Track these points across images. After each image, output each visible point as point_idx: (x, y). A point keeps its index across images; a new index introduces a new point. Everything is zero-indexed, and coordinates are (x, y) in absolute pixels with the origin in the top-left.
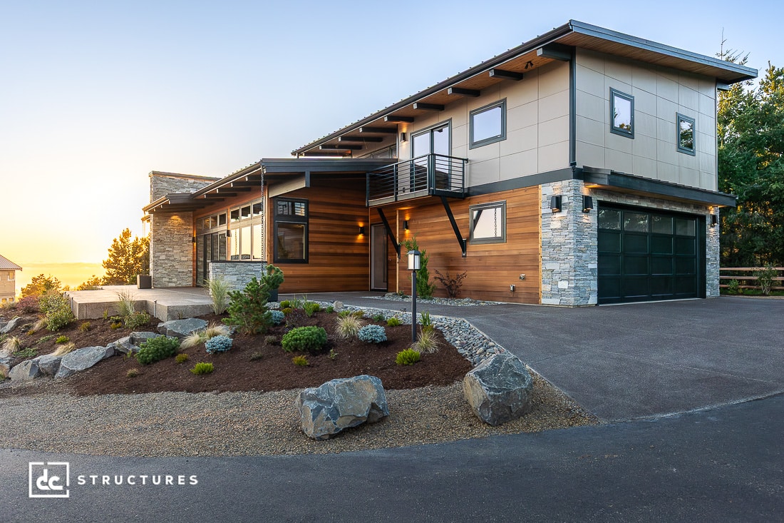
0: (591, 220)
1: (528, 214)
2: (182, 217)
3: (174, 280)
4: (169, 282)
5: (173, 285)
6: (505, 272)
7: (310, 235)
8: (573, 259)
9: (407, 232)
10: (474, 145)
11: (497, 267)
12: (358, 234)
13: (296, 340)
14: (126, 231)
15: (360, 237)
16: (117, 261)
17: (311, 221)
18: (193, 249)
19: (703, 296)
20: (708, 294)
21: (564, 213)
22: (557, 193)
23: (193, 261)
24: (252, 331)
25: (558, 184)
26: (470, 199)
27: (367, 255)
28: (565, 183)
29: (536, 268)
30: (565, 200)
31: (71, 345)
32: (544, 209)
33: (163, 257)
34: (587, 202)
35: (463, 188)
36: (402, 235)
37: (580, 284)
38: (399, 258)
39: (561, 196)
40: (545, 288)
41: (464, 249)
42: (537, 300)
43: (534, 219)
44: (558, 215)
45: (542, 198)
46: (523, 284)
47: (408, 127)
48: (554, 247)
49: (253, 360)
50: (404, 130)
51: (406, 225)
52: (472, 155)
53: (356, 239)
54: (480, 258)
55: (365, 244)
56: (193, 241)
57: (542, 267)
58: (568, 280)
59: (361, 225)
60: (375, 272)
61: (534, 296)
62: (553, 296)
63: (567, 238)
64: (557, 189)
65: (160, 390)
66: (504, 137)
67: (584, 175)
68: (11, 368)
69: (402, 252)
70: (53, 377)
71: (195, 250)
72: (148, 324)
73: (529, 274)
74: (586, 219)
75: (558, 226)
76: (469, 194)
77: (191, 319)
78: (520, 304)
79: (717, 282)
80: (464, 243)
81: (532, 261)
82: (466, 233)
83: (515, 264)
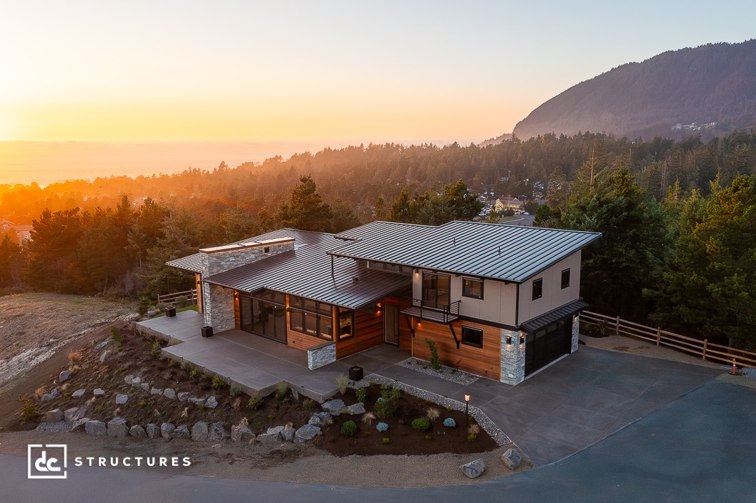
0: (522, 346)
1: (496, 340)
4: (221, 328)
6: (481, 362)
7: (355, 320)
8: (515, 366)
9: (419, 324)
11: (477, 359)
12: (377, 311)
15: (379, 312)
19: (570, 353)
20: (572, 351)
21: (512, 345)
22: (509, 335)
25: (510, 332)
26: (462, 321)
27: (382, 322)
28: (513, 331)
29: (499, 365)
30: (512, 340)
32: (503, 340)
33: (217, 311)
34: (522, 341)
37: (518, 375)
38: (414, 337)
39: (511, 337)
40: (502, 375)
41: (458, 345)
42: (499, 379)
43: (498, 343)
44: (509, 345)
45: (502, 334)
46: (491, 370)
48: (507, 359)
49: (404, 435)
52: (464, 300)
53: (376, 314)
54: (468, 352)
55: (381, 316)
57: (501, 366)
58: (513, 374)
59: (380, 306)
60: (388, 332)
61: (498, 378)
62: (506, 379)
63: (514, 356)
64: (509, 333)
65: (378, 454)
66: (482, 298)
67: (522, 328)
68: (257, 436)
69: (416, 334)
70: (292, 442)
71: (238, 304)
72: (317, 407)
73: (494, 367)
74: (521, 346)
75: (509, 350)
76: (461, 318)
77: (334, 400)
78: (490, 379)
79: (577, 343)
80: (458, 343)
81: (497, 362)
82: (459, 337)
83: (487, 360)
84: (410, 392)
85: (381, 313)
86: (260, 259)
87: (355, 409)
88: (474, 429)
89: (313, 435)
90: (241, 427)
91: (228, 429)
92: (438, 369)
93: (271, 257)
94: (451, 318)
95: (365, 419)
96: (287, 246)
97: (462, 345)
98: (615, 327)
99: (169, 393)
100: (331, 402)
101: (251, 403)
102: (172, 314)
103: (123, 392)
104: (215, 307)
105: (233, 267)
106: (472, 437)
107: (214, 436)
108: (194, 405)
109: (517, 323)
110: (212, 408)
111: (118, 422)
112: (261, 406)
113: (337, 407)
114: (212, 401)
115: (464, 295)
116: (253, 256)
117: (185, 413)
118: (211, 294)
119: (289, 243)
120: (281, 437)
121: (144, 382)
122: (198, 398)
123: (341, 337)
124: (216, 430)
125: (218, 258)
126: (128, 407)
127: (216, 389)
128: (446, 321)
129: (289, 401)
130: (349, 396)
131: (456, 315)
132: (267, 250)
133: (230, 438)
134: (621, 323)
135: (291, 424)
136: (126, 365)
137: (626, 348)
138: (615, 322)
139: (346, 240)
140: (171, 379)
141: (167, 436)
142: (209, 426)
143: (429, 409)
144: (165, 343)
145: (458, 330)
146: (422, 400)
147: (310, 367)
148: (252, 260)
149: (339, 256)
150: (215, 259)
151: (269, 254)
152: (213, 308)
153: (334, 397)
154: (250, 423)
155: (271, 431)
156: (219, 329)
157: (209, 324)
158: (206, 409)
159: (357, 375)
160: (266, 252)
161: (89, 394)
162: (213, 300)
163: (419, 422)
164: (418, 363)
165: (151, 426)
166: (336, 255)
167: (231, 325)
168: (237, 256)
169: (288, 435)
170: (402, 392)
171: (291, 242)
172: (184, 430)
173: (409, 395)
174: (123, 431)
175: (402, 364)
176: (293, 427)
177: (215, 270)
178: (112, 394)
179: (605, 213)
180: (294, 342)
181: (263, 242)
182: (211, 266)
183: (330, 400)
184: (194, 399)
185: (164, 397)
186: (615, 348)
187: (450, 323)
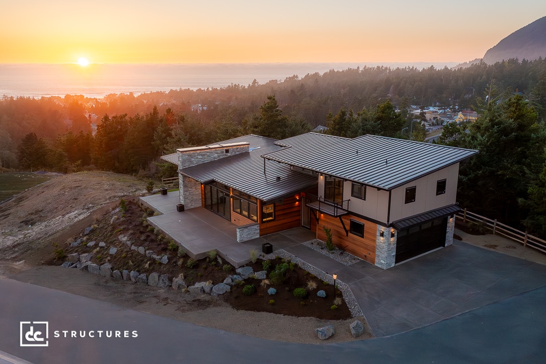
1: (374, 233)
3: (194, 204)
4: (191, 206)
5: (193, 207)
6: (362, 249)
8: (386, 254)
9: (322, 215)
11: (360, 246)
15: (297, 203)
18: (201, 188)
19: (444, 246)
20: (446, 245)
21: (385, 238)
22: (382, 230)
23: (201, 194)
25: (383, 227)
26: (350, 216)
27: (300, 211)
28: (385, 227)
29: (374, 252)
30: (385, 234)
32: (378, 234)
33: (188, 194)
34: (393, 235)
36: (320, 215)
37: (388, 262)
38: (318, 224)
39: (384, 232)
40: (377, 260)
43: (375, 235)
44: (382, 238)
45: (378, 229)
46: (369, 256)
48: (380, 248)
49: (286, 299)
52: (352, 199)
53: (295, 205)
55: (299, 206)
56: (201, 184)
57: (376, 253)
58: (384, 261)
59: (298, 198)
60: (304, 219)
61: (373, 262)
62: (379, 264)
63: (385, 246)
64: (382, 229)
65: (263, 311)
66: (365, 199)
67: (392, 225)
68: (188, 287)
69: (319, 222)
70: (210, 295)
71: (203, 189)
72: (233, 270)
73: (371, 253)
74: (392, 239)
75: (382, 241)
76: (350, 213)
77: (246, 267)
78: (367, 262)
79: (451, 239)
80: (347, 232)
81: (373, 249)
82: (348, 228)
83: (367, 247)
84: (303, 267)
85: (299, 204)
86: (221, 157)
87: (260, 275)
88: (338, 301)
89: (224, 292)
90: (179, 279)
91: (171, 280)
92: (332, 250)
93: (230, 157)
94: (340, 212)
95: (262, 284)
96: (243, 148)
97: (350, 234)
98: (492, 227)
99: (141, 250)
100: (243, 268)
101: (189, 262)
102: (164, 193)
103: (116, 246)
104: (187, 191)
105: (201, 163)
106: (333, 307)
107: (161, 284)
108: (154, 260)
109: (388, 221)
110: (164, 264)
111: (108, 266)
112: (196, 265)
113: (248, 272)
114: (165, 259)
115: (352, 195)
116: (216, 155)
117: (147, 266)
118: (183, 182)
119: (245, 146)
120: (203, 290)
121: (129, 241)
122: (157, 255)
123: (264, 220)
124: (163, 280)
125: (188, 156)
126: (115, 257)
127: (171, 250)
128: (336, 215)
129: (215, 264)
130: (257, 265)
131: (346, 211)
132: (227, 151)
133: (171, 286)
134: (497, 225)
135: (211, 282)
136: (122, 227)
137: (494, 246)
138: (493, 223)
139: (281, 146)
140: (145, 240)
141: (133, 280)
142: (159, 276)
143: (309, 281)
144: (151, 213)
145: (347, 222)
146: (309, 274)
147: (238, 240)
148: (215, 158)
149: (269, 159)
150: (187, 156)
151: (229, 154)
152: (185, 191)
153: (247, 265)
154: (185, 277)
155: (198, 285)
156: (189, 206)
157: (182, 202)
158: (161, 264)
159: (268, 250)
160: (226, 152)
161: (96, 245)
162: (185, 186)
163: (299, 291)
164: (318, 244)
165: (125, 272)
166: (267, 159)
167: (199, 204)
168: (204, 155)
169: (207, 290)
170: (296, 265)
171: (246, 146)
172: (144, 278)
173: (300, 269)
174: (108, 274)
175: (307, 244)
176: (213, 283)
177: (187, 164)
178: (109, 246)
179: (496, 133)
180: (235, 220)
181: (224, 145)
182: (183, 162)
183: (243, 266)
184: (155, 256)
185: (138, 252)
186: (486, 246)
187: (340, 216)
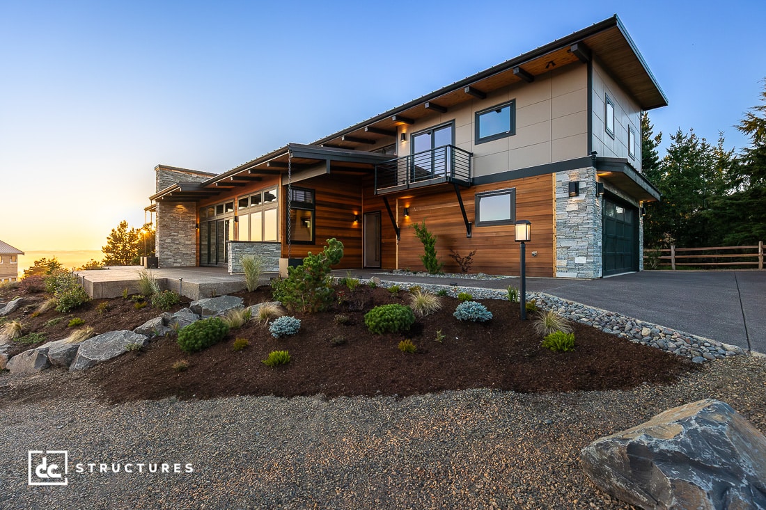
0: (599, 204)
1: (540, 199)
2: (185, 206)
3: (180, 260)
4: (174, 262)
5: (179, 265)
6: (516, 250)
7: (316, 220)
8: (592, 237)
9: (407, 217)
10: (479, 141)
11: (505, 246)
12: (353, 221)
13: (387, 320)
14: (123, 222)
15: (355, 223)
16: (114, 247)
17: (317, 208)
18: (197, 234)
20: (639, 268)
21: (582, 197)
22: (574, 179)
23: (197, 244)
24: (313, 309)
25: (576, 171)
26: (475, 188)
27: (360, 239)
28: (584, 170)
29: (550, 246)
30: (582, 185)
31: (89, 330)
33: (169, 241)
34: (598, 188)
35: (469, 178)
36: (402, 220)
37: (595, 259)
38: (399, 240)
39: (578, 182)
40: (560, 263)
41: (469, 230)
42: (550, 273)
43: (548, 202)
44: (574, 199)
45: (555, 184)
46: (536, 260)
47: (408, 128)
48: (570, 227)
49: (337, 345)
50: (404, 131)
51: (407, 212)
52: (478, 150)
53: (352, 225)
54: (487, 238)
55: (359, 230)
56: (197, 226)
57: (556, 245)
58: (587, 256)
59: (356, 213)
60: (368, 252)
61: (547, 270)
62: (569, 270)
64: (573, 176)
66: (513, 134)
69: (402, 234)
72: (178, 304)
73: (542, 251)
75: (575, 209)
76: (475, 182)
77: (224, 297)
78: (531, 278)
79: (643, 261)
80: (469, 226)
81: (547, 240)
82: (471, 216)
84: (380, 285)
85: (359, 223)
88: (551, 324)
92: (436, 272)
95: (257, 317)
97: (476, 229)
104: (167, 236)
109: (590, 151)
118: (162, 218)
145: (469, 205)
146: (401, 291)
147: (230, 269)
152: (163, 235)
153: (232, 295)
156: (170, 261)
157: (157, 255)
167: (191, 262)
170: (362, 286)
173: (376, 288)
183: (217, 296)
